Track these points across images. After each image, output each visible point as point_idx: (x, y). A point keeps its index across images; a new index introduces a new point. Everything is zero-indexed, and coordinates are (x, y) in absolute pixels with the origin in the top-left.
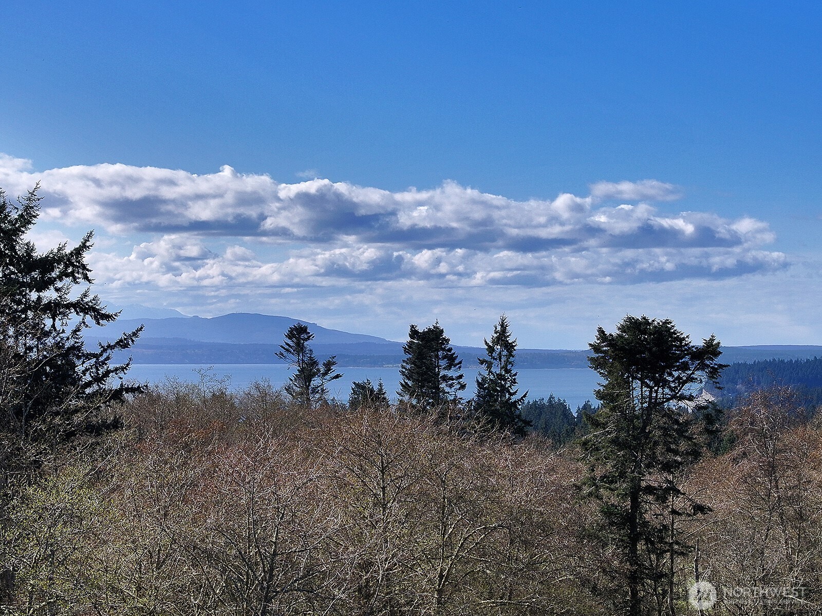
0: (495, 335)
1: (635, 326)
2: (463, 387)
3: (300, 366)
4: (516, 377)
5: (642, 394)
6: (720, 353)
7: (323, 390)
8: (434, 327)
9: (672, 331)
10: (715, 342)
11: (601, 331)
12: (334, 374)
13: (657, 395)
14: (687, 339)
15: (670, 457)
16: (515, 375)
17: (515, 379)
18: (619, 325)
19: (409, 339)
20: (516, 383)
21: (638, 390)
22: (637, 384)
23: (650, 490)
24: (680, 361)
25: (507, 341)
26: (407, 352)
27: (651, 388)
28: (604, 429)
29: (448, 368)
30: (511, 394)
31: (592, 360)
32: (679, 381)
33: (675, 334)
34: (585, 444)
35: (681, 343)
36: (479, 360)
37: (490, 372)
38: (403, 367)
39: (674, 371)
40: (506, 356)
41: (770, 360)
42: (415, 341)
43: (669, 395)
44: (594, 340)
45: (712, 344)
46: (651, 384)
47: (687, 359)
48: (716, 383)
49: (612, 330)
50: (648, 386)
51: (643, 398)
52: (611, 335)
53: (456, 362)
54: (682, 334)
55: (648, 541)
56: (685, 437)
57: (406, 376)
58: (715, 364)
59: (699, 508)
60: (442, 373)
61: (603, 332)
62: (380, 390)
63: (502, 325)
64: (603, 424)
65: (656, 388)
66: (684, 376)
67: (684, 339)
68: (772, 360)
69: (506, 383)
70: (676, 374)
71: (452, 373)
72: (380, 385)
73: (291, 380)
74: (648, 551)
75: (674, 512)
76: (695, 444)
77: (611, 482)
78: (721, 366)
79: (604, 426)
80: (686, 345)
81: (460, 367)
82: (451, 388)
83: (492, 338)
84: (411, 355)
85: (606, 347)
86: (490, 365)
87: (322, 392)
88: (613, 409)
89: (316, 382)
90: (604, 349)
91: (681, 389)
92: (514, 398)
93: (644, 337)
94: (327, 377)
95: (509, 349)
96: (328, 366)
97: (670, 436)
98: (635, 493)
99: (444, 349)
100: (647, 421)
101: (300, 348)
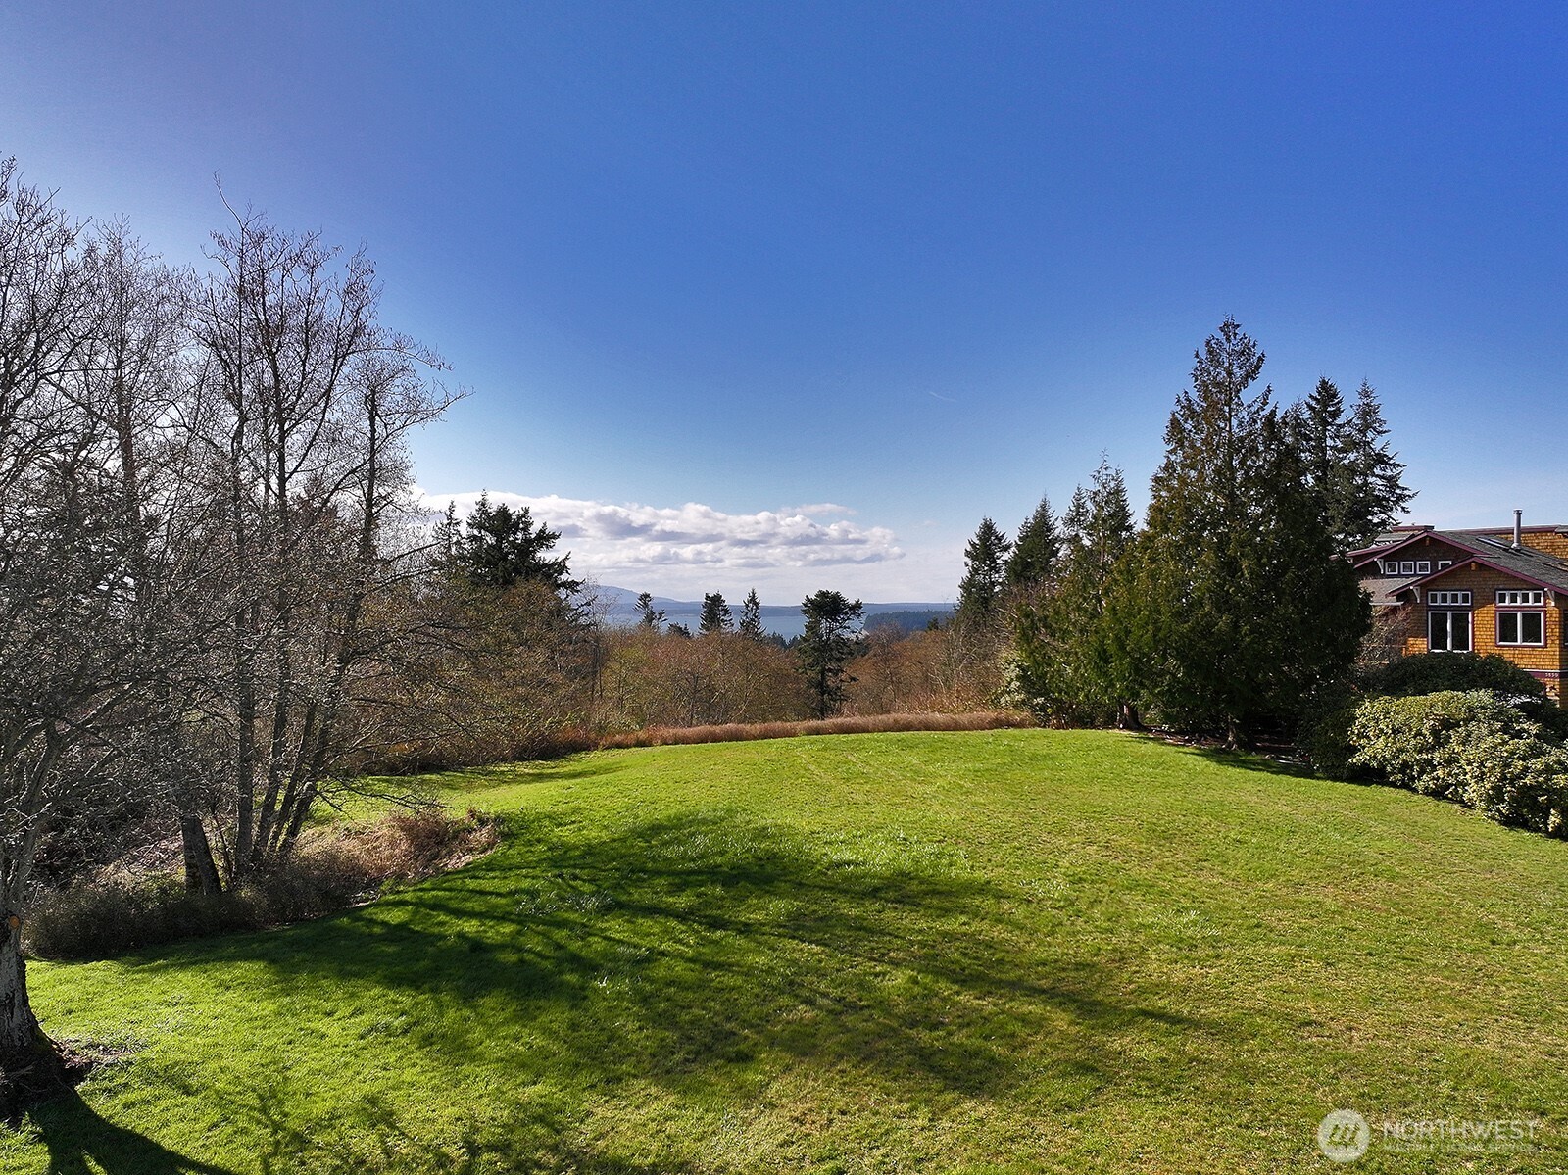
0: (749, 598)
1: (823, 595)
2: (732, 625)
3: (646, 615)
5: (826, 626)
6: (862, 607)
8: (717, 594)
9: (840, 596)
10: (860, 602)
11: (808, 597)
12: (664, 619)
13: (833, 626)
14: (847, 600)
15: (839, 655)
16: (760, 619)
17: (759, 621)
18: (815, 594)
19: (705, 600)
20: (760, 623)
21: (824, 624)
22: (824, 621)
23: (830, 670)
24: (844, 610)
25: (756, 601)
26: (704, 607)
27: (831, 623)
28: (808, 642)
29: (725, 615)
30: (758, 629)
31: (803, 610)
32: (843, 619)
33: (842, 598)
34: (799, 649)
35: (844, 602)
36: (741, 611)
37: (746, 617)
38: (702, 615)
39: (841, 615)
40: (755, 608)
42: (708, 601)
43: (839, 626)
44: (804, 601)
45: (858, 602)
46: (831, 621)
47: (847, 609)
50: (829, 622)
52: (812, 598)
53: (729, 612)
54: (845, 598)
55: (830, 694)
56: (846, 645)
57: (704, 619)
58: (860, 612)
60: (722, 618)
63: (753, 593)
65: (833, 623)
66: (846, 617)
67: (845, 600)
69: (755, 623)
71: (727, 618)
73: (641, 622)
74: (830, 699)
75: (841, 681)
76: (851, 649)
77: (812, 667)
78: (862, 613)
79: (808, 640)
80: (846, 603)
81: (731, 615)
82: (726, 626)
83: (748, 600)
86: (746, 614)
87: (658, 628)
88: (813, 633)
89: (654, 622)
90: (809, 605)
91: (844, 623)
92: (759, 631)
93: (827, 599)
94: (660, 620)
95: (756, 605)
96: (661, 615)
97: (840, 644)
98: (823, 672)
99: (722, 605)
100: (829, 639)
101: (646, 605)
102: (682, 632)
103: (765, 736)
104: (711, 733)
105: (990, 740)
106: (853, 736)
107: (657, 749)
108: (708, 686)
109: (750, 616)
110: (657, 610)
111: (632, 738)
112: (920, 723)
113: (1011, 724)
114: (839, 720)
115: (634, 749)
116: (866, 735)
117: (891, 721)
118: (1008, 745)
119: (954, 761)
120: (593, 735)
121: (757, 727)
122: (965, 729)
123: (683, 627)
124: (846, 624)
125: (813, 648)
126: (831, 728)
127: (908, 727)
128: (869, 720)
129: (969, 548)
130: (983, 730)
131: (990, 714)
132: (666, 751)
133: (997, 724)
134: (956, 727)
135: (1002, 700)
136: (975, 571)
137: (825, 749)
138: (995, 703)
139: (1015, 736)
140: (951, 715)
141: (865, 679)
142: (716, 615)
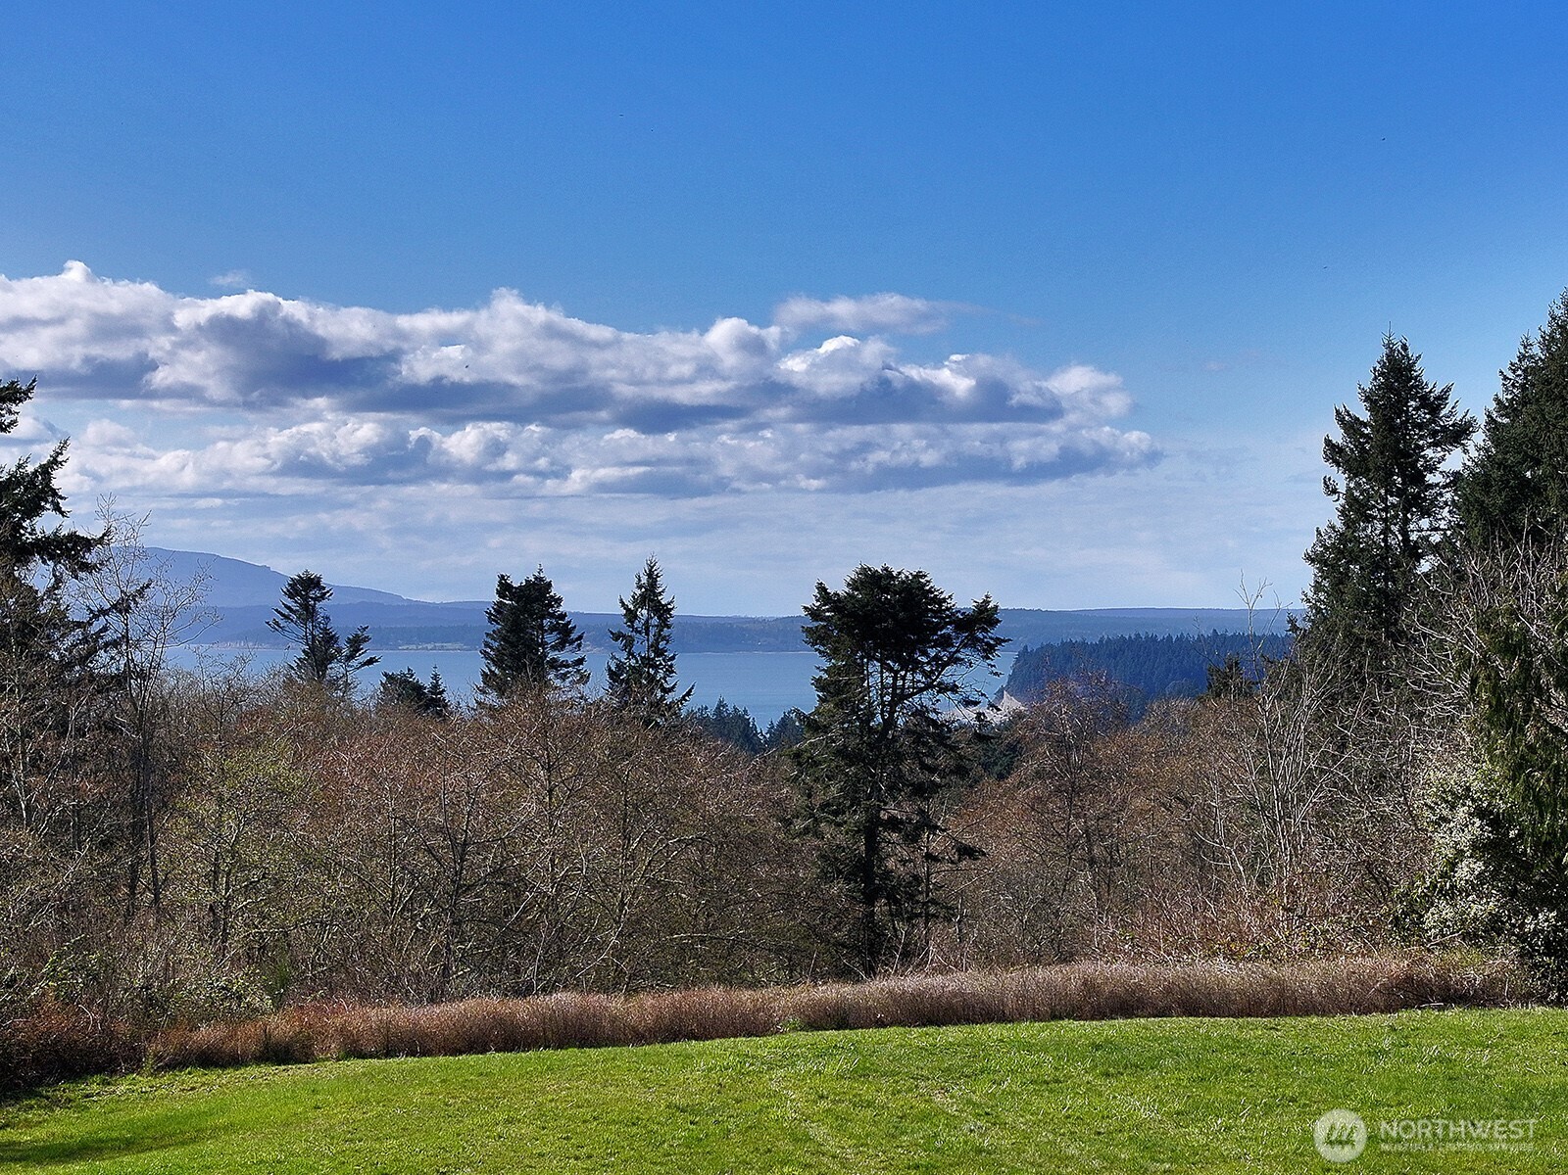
0: (638, 592)
1: (872, 581)
2: (584, 679)
3: (308, 645)
4: (673, 662)
5: (882, 682)
6: (998, 621)
7: (347, 684)
8: (536, 578)
9: (927, 588)
10: (991, 605)
11: (822, 588)
12: (365, 658)
13: (904, 683)
14: (949, 601)
15: (923, 777)
16: (673, 658)
17: (671, 667)
18: (848, 579)
19: (497, 598)
20: (673, 672)
21: (876, 676)
22: (874, 667)
23: (894, 824)
24: (939, 633)
25: (659, 602)
26: (494, 620)
27: (896, 672)
28: (826, 733)
29: (560, 646)
30: (666, 691)
31: (808, 631)
32: (937, 662)
33: (932, 593)
34: (798, 755)
35: (941, 606)
36: (612, 633)
37: (630, 653)
38: (487, 645)
39: (929, 647)
40: (657, 626)
41: (1130, 637)
42: (507, 602)
43: (923, 683)
44: (812, 602)
45: (986, 608)
46: (896, 667)
47: (949, 630)
48: (992, 666)
49: (839, 587)
50: (890, 669)
51: (883, 687)
52: (836, 594)
53: (573, 636)
54: (942, 593)
55: (891, 899)
56: (946, 746)
57: (492, 659)
58: (991, 638)
59: (967, 852)
60: (552, 655)
61: (825, 589)
62: (436, 686)
63: (650, 575)
64: (825, 726)
65: (903, 673)
66: (945, 656)
67: (944, 600)
68: (1133, 637)
69: (656, 672)
70: (932, 653)
71: (566, 655)
72: (435, 677)
73: (292, 668)
74: (891, 915)
75: (929, 857)
76: (961, 757)
77: (836, 813)
78: (999, 641)
79: (826, 729)
80: (948, 609)
81: (579, 645)
82: (564, 680)
83: (633, 597)
84: (498, 624)
85: (828, 612)
86: (629, 643)
87: (345, 687)
88: (839, 705)
89: (335, 669)
90: (827, 614)
91: (939, 674)
92: (669, 698)
93: (886, 598)
94: (354, 663)
95: (662, 615)
96: (356, 644)
97: (925, 744)
98: (871, 830)
99: (552, 616)
100: (890, 723)
101: (308, 613)
102: (422, 700)
103: (672, 1030)
104: (499, 1021)
105: (1386, 1044)
106: (953, 1033)
107: (329, 1071)
108: (497, 872)
109: (641, 648)
110: (343, 628)
111: (247, 1036)
112: (1168, 991)
113: (1452, 996)
114: (911, 983)
115: (252, 1071)
116: (995, 1031)
117: (1074, 985)
118: (1441, 1059)
119: (1268, 1110)
120: (123, 1027)
121: (647, 1005)
122: (1308, 1009)
123: (427, 682)
124: (949, 675)
125: (841, 753)
126: (884, 1008)
127: (1127, 1004)
128: (1010, 981)
129: (1338, 436)
130: (1367, 1011)
131: (1390, 963)
132: (356, 1078)
133: (1412, 993)
134: (1281, 1004)
135: (1430, 919)
136: (1356, 510)
137: (862, 1073)
138: (1407, 925)
139: (1463, 1032)
140: (1265, 966)
141: (1004, 851)
142: (532, 646)
